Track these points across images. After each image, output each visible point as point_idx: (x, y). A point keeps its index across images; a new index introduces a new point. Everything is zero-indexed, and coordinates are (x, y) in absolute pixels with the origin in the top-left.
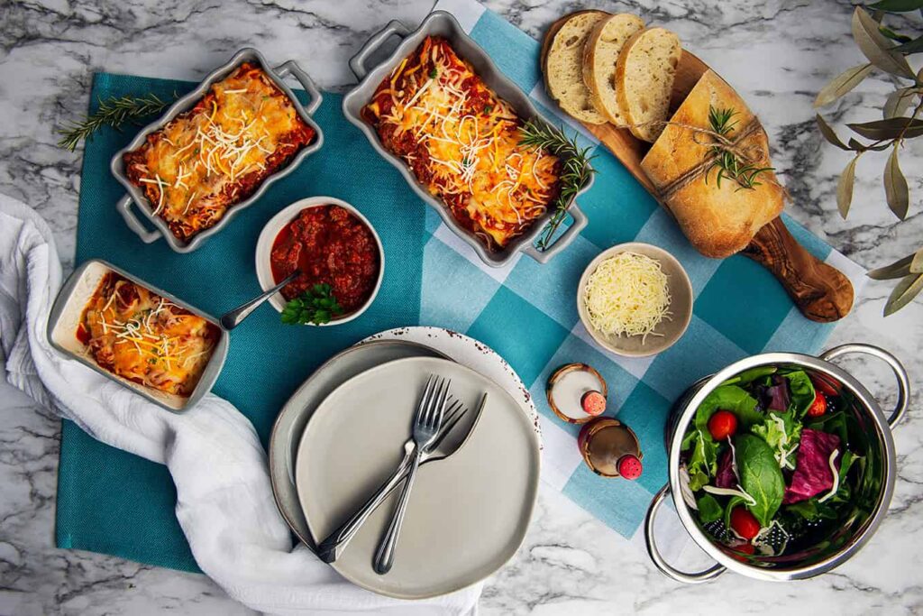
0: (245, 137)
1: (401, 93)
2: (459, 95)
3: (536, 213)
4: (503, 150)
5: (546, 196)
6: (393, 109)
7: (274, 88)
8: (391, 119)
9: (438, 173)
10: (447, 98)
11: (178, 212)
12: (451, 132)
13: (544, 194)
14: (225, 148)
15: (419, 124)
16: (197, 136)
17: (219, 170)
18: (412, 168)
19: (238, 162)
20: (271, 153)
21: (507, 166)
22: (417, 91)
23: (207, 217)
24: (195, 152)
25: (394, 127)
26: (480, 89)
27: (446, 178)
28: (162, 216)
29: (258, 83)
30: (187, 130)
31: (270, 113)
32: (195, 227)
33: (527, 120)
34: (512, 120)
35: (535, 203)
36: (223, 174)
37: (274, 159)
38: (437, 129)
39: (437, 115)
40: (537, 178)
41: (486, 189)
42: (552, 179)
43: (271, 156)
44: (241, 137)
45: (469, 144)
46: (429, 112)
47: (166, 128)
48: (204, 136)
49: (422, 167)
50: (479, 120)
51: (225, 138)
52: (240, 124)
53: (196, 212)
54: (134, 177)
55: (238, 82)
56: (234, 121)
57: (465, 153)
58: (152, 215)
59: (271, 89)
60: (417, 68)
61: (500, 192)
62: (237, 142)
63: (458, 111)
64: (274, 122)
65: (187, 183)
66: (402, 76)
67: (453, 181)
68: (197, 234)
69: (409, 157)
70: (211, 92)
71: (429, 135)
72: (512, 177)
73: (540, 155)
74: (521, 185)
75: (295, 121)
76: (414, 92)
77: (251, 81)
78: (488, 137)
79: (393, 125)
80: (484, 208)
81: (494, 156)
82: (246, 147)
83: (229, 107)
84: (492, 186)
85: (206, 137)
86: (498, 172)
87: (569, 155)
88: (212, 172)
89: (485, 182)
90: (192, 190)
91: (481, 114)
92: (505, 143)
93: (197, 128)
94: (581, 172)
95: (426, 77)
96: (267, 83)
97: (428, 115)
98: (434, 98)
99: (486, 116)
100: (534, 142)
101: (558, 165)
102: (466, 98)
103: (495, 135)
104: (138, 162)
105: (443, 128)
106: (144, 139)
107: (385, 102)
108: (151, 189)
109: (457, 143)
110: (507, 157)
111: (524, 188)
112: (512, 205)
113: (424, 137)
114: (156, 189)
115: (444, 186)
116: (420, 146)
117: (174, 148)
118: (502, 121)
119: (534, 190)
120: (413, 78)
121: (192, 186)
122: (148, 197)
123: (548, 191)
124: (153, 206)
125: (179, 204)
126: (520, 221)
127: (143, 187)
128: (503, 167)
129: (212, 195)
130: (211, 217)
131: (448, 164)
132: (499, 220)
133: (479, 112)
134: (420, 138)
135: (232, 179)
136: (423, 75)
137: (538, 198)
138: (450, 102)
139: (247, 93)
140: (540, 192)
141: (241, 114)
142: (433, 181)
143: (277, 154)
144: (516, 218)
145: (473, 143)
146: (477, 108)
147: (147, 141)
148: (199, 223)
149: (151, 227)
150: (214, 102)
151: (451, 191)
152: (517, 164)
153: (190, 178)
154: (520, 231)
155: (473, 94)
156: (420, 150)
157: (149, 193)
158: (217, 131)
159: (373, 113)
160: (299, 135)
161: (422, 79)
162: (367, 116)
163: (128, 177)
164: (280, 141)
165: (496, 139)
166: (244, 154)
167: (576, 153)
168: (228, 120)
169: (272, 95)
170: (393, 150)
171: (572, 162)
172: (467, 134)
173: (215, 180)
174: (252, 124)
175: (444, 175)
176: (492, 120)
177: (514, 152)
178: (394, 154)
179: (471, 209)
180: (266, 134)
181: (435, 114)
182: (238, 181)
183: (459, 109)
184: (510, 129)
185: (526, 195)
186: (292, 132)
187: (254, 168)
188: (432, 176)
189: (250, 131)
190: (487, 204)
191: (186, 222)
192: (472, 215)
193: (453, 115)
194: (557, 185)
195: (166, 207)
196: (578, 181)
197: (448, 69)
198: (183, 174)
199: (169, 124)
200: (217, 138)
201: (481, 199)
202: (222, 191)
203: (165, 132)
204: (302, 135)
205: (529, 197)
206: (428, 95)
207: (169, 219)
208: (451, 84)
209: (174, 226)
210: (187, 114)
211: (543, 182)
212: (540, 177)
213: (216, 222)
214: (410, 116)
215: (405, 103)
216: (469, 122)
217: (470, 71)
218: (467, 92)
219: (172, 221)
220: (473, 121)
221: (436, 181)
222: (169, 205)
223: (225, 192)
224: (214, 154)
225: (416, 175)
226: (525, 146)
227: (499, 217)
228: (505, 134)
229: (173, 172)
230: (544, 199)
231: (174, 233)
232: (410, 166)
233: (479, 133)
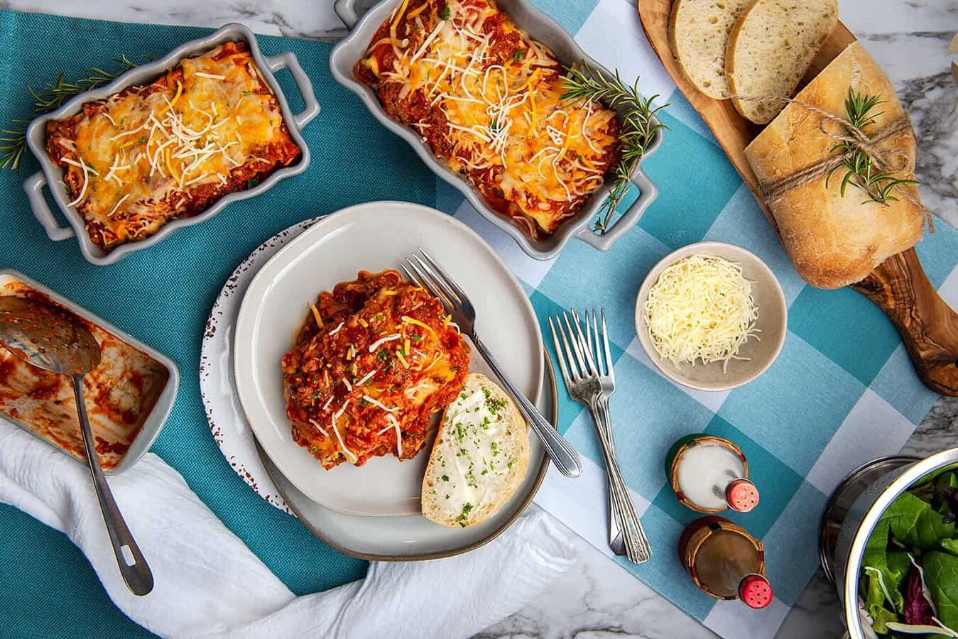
0: (209, 138)
1: (405, 42)
2: (480, 39)
3: (591, 186)
4: (543, 107)
5: (602, 164)
6: (396, 64)
7: (261, 83)
8: (394, 77)
9: (460, 143)
10: (465, 44)
11: (103, 211)
12: (473, 89)
13: (599, 161)
14: (180, 145)
15: (430, 81)
16: (148, 120)
17: (167, 170)
18: (425, 139)
19: (192, 167)
20: (238, 165)
21: (548, 127)
22: (426, 38)
23: (138, 227)
24: (142, 140)
25: (399, 87)
26: (507, 29)
27: (470, 149)
28: (81, 211)
29: (242, 71)
30: (137, 109)
31: (247, 114)
32: (119, 236)
33: (570, 68)
34: (551, 67)
35: (587, 173)
36: (171, 177)
37: (240, 173)
38: (454, 86)
39: (454, 68)
40: (589, 140)
41: (523, 160)
42: (609, 141)
43: (237, 169)
44: (204, 135)
45: (498, 102)
46: (443, 64)
47: (111, 100)
48: (157, 124)
49: (438, 136)
50: (508, 70)
51: (184, 132)
52: (207, 119)
53: (125, 218)
54: (55, 154)
55: (215, 64)
56: (199, 113)
57: (493, 115)
58: (68, 208)
59: (257, 82)
60: (424, 7)
61: (542, 161)
62: (198, 141)
63: (480, 61)
64: (250, 127)
65: (122, 176)
66: (404, 20)
67: (480, 152)
68: (122, 244)
69: (421, 125)
70: (178, 68)
71: (444, 95)
72: (556, 142)
73: (590, 111)
74: (568, 151)
75: (278, 131)
76: (421, 40)
77: (233, 67)
78: (521, 92)
79: (398, 83)
80: (522, 184)
81: (531, 116)
82: (208, 151)
83: (197, 94)
84: (531, 155)
85: (160, 126)
86: (537, 135)
87: (628, 108)
88: (157, 171)
89: (521, 150)
90: (127, 189)
91: (511, 61)
92: (544, 98)
93: (150, 110)
94: (645, 129)
95: (437, 19)
96: (254, 74)
97: (442, 68)
98: (448, 46)
99: (517, 64)
100: (582, 93)
101: (614, 122)
102: (490, 43)
103: (530, 87)
104: (64, 136)
105: (463, 84)
106: (78, 109)
107: (385, 54)
108: (74, 173)
109: (483, 103)
110: (548, 116)
111: (573, 155)
112: (559, 178)
113: (439, 98)
114: (80, 175)
115: (469, 158)
116: (435, 109)
117: (116, 128)
118: (538, 69)
119: (586, 156)
120: (418, 21)
121: (128, 182)
122: (68, 182)
123: (604, 156)
124: (72, 195)
125: (106, 200)
126: (570, 198)
127: (65, 168)
128: (544, 129)
129: (150, 201)
130: (143, 228)
131: (472, 131)
132: (543, 200)
133: (508, 59)
134: (433, 99)
135: (181, 186)
136: (431, 17)
137: (591, 166)
138: (470, 49)
139: (225, 81)
140: (594, 158)
141: (210, 107)
142: (454, 154)
143: (246, 168)
144: (566, 195)
145: (502, 101)
146: (505, 56)
147: (82, 111)
148: (126, 232)
149: (63, 222)
150: (179, 83)
151: (477, 165)
152: (561, 123)
153: (128, 171)
154: (571, 211)
155: (498, 37)
156: (435, 116)
157: (70, 177)
158: (176, 121)
159: (370, 71)
160: (279, 151)
161: (431, 21)
162: (363, 75)
163: (47, 152)
164: (252, 152)
165: (533, 93)
166: (203, 159)
167: (638, 104)
168: (192, 111)
169: (255, 92)
170: (400, 117)
171: (633, 116)
172: (494, 90)
173: (159, 183)
174: (222, 123)
175: (468, 144)
176: (525, 69)
177: (556, 109)
178: (401, 122)
179: (506, 186)
180: (237, 140)
181: (451, 67)
182: (187, 191)
183: (481, 58)
184: (549, 79)
185: (576, 164)
186: (271, 146)
187: (213, 179)
188: (453, 147)
189: (219, 131)
190: (527, 179)
191: (109, 227)
192: (508, 195)
193: (475, 67)
194: (616, 148)
195: (88, 201)
196: (642, 140)
197: (464, 5)
198: (119, 165)
199: (115, 97)
200: (173, 130)
201: (517, 172)
202: (165, 199)
203: (107, 105)
204: (283, 151)
205: (579, 166)
206: (440, 42)
207: (88, 217)
208: (468, 25)
209: (94, 228)
210: (142, 89)
211: (597, 145)
212: (592, 140)
213: (149, 235)
214: (418, 71)
215: (410, 55)
216: (496, 74)
217: (492, 8)
218: (491, 34)
219: (91, 221)
220: (501, 72)
221: (458, 154)
222: (92, 199)
223: (168, 200)
224: (165, 148)
225: (432, 148)
226: (570, 100)
227: (543, 195)
228: (544, 86)
229: (107, 158)
230: (600, 167)
231: (91, 236)
232: (422, 136)
233: (509, 87)
